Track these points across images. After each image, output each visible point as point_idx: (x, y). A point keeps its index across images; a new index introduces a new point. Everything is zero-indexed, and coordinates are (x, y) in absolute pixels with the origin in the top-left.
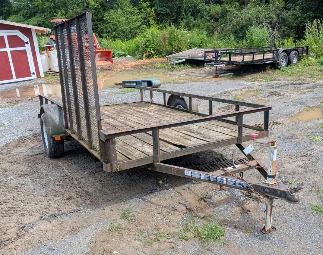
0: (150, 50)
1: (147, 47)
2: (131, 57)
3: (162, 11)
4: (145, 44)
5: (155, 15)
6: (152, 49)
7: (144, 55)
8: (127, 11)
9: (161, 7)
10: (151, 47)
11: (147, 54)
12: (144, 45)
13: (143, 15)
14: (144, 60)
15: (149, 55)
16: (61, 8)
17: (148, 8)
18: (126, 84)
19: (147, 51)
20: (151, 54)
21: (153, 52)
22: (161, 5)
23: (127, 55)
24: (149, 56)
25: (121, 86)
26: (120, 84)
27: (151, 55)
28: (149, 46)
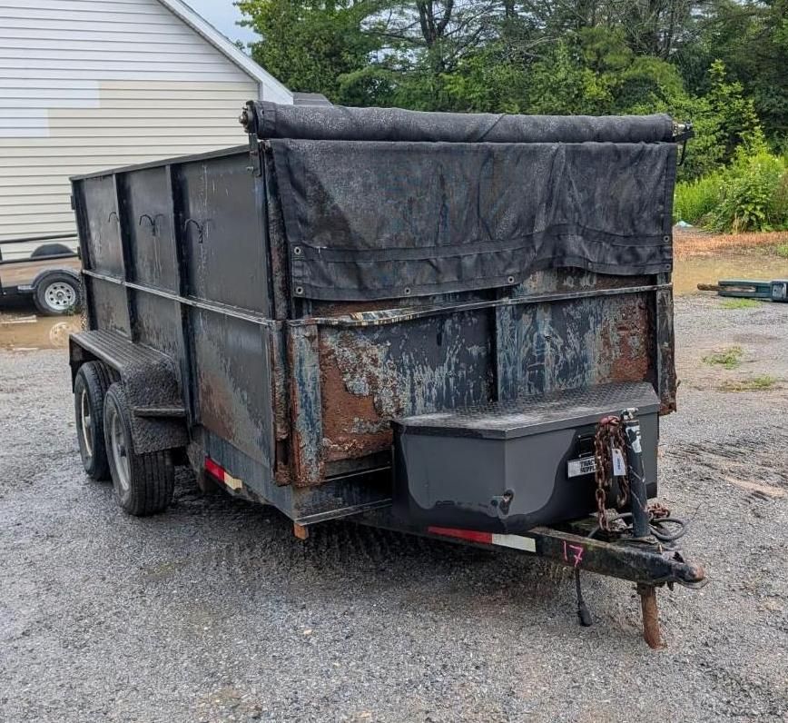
0: (755, 209)
1: (744, 202)
2: (689, 226)
3: (774, 106)
4: (742, 195)
5: (756, 118)
6: (758, 208)
7: (736, 223)
8: (680, 108)
9: (772, 96)
10: (757, 204)
11: (745, 219)
12: (738, 197)
13: (720, 118)
14: (735, 233)
15: (751, 223)
16: (511, 100)
17: (738, 99)
18: (729, 289)
19: (746, 212)
20: (755, 219)
21: (762, 216)
22: (771, 91)
23: (679, 221)
24: (749, 227)
25: (716, 293)
26: (713, 288)
27: (755, 224)
28: (752, 199)
